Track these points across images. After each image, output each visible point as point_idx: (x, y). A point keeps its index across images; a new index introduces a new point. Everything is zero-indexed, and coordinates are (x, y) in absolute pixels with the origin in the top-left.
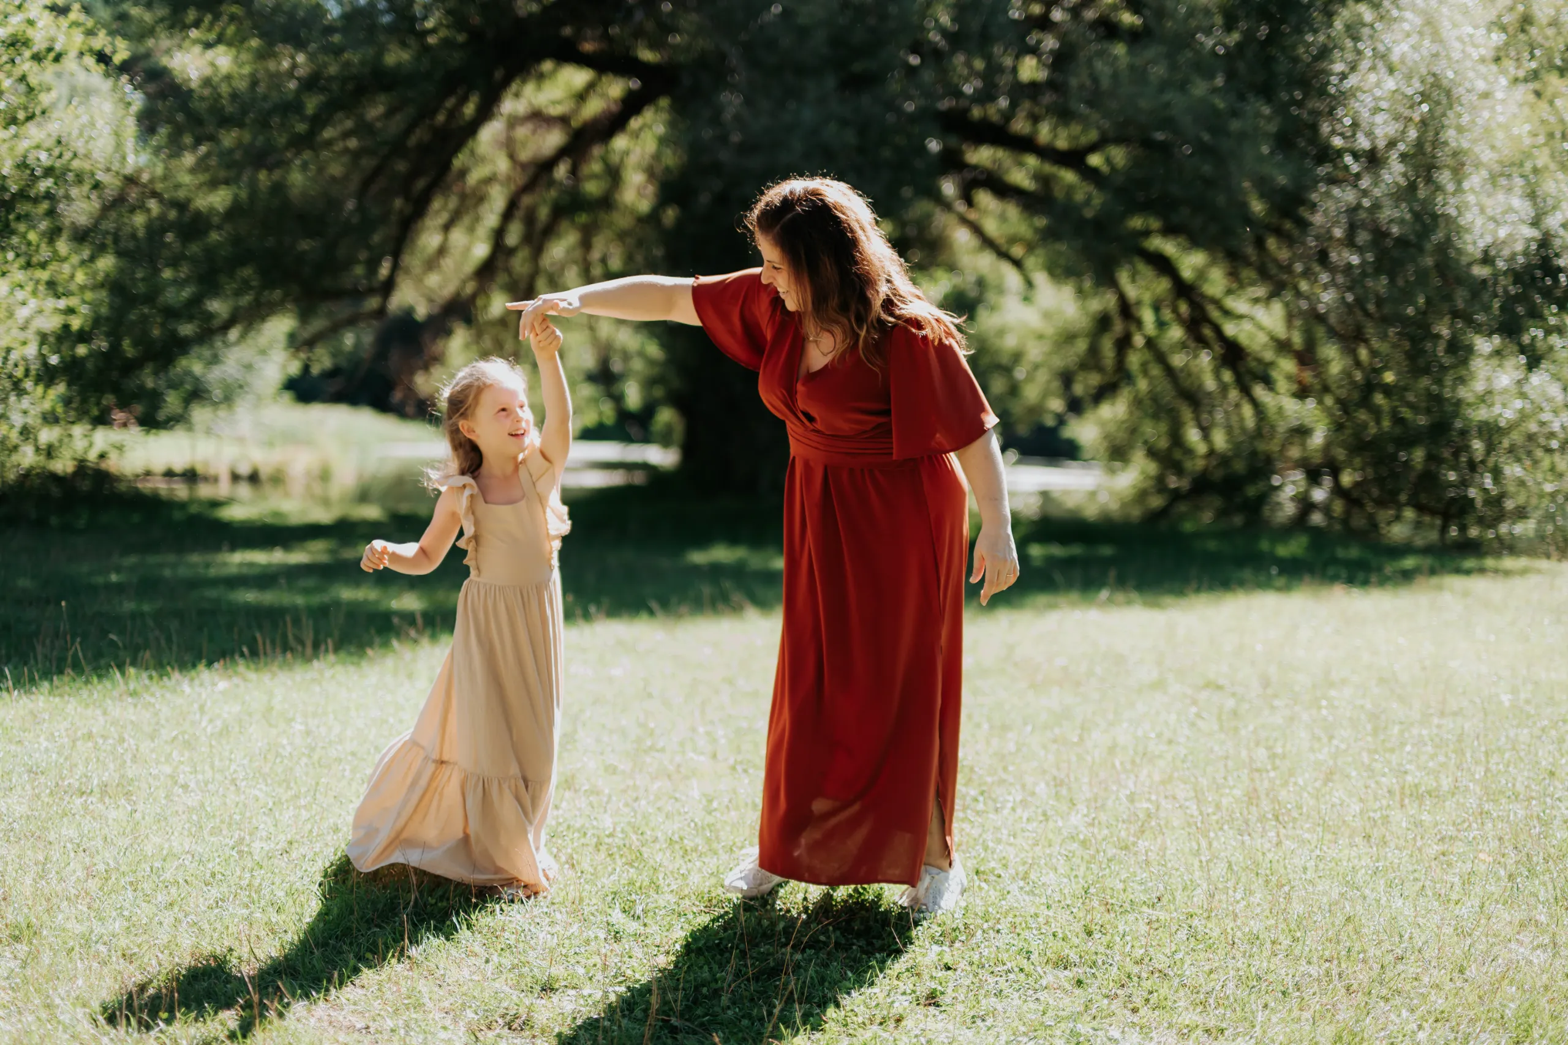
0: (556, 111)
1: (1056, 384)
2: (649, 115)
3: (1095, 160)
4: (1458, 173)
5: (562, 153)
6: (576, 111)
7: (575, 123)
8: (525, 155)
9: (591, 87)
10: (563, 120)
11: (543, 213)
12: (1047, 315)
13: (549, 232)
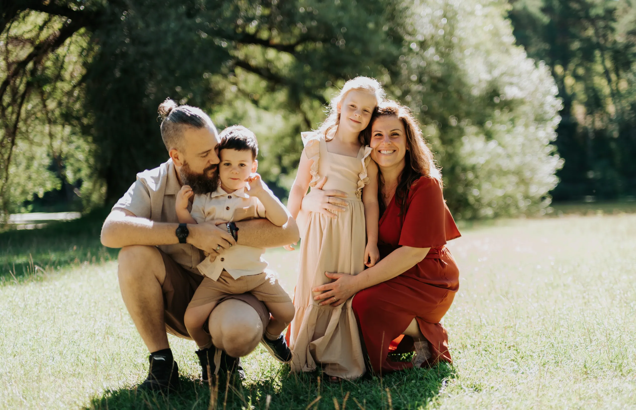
0: (27, 36)
1: (275, 160)
2: (75, 37)
3: (299, 48)
4: (462, 50)
5: (30, 57)
6: (38, 36)
7: (37, 42)
8: (12, 58)
9: (46, 23)
10: (31, 41)
11: (22, 88)
12: (270, 128)
13: (24, 97)
